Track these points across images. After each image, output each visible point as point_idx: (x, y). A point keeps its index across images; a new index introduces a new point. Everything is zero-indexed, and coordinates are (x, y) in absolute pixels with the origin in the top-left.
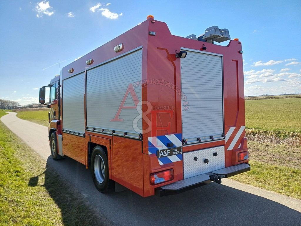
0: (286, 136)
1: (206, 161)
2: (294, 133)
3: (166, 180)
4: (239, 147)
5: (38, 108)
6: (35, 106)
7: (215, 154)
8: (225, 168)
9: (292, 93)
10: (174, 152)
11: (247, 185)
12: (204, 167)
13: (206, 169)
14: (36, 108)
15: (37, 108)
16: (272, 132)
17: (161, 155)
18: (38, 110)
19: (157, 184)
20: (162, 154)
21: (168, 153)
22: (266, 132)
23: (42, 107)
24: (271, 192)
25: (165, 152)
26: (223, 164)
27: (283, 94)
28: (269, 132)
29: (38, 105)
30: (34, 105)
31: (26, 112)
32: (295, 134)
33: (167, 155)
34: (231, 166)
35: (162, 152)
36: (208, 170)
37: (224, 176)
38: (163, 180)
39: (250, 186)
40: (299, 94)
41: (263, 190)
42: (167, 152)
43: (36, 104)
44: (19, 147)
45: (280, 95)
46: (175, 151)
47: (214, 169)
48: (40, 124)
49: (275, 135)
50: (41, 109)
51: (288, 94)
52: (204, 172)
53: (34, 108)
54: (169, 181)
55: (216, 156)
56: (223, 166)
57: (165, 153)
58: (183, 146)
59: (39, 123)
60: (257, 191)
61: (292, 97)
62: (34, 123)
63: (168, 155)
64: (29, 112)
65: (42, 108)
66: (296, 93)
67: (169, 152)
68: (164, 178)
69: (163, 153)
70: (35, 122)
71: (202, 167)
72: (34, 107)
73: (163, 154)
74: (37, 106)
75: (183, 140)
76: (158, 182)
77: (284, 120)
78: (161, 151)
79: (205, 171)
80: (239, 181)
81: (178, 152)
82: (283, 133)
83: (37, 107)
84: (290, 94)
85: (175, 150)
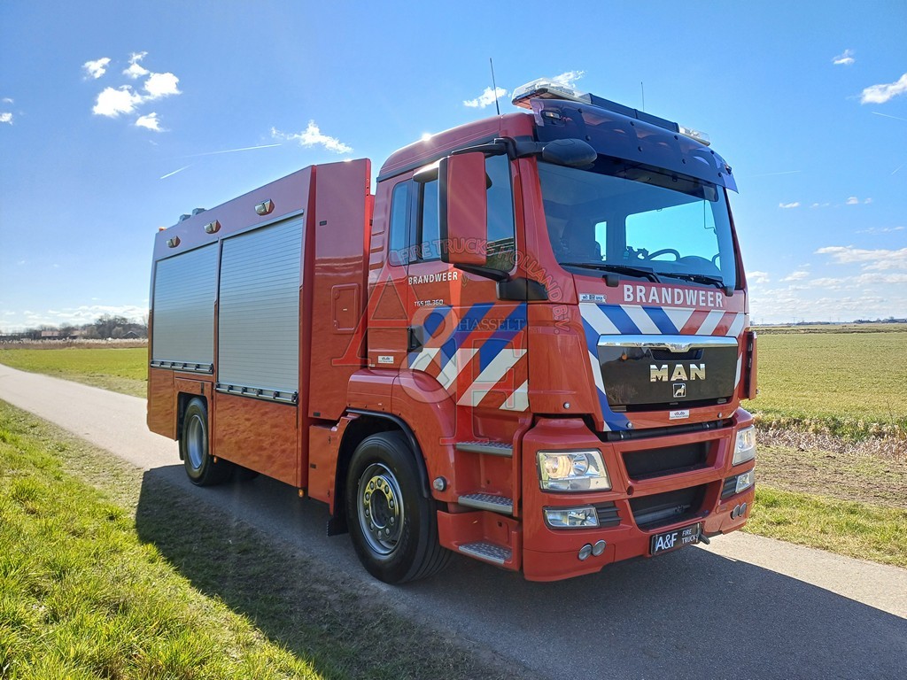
0: (860, 435)
2: (882, 424)
5: (61, 341)
6: (49, 334)
9: (821, 321)
14: (52, 342)
15: (57, 341)
16: (816, 423)
18: (63, 346)
22: (798, 422)
23: (75, 337)
27: (796, 322)
28: (808, 422)
29: (57, 330)
30: (45, 330)
31: (23, 352)
40: (839, 323)
43: (52, 329)
44: (64, 449)
45: (789, 325)
48: (92, 385)
49: (827, 430)
50: (70, 345)
51: (810, 324)
53: (47, 341)
59: (87, 382)
61: (826, 331)
62: (71, 383)
64: (31, 351)
65: (75, 341)
70: (73, 380)
72: (44, 338)
74: (56, 334)
77: (835, 391)
82: (850, 424)
83: (54, 338)
84: (817, 323)
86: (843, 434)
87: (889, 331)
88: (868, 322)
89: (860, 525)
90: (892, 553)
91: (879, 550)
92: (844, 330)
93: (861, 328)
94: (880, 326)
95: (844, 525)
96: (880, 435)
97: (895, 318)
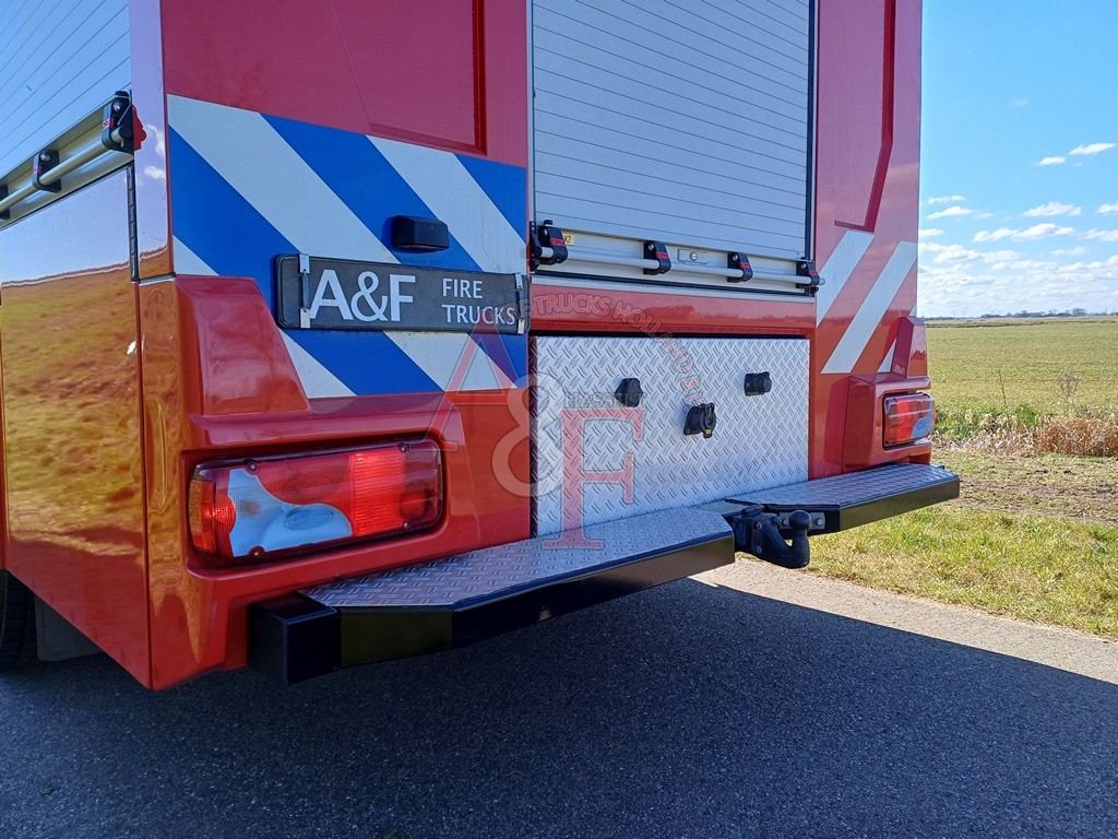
1: (698, 420)
2: (995, 416)
3: (362, 532)
4: (885, 367)
7: (756, 384)
8: (811, 478)
10: (450, 299)
11: (900, 597)
12: (684, 457)
13: (695, 473)
17: (318, 301)
19: (258, 559)
20: (329, 297)
21: (396, 298)
24: (1053, 629)
25: (368, 282)
26: (798, 454)
32: (1001, 421)
33: (387, 313)
34: (843, 473)
35: (329, 276)
36: (710, 485)
37: (821, 522)
38: (337, 528)
39: (922, 600)
40: (964, 319)
41: (1001, 619)
42: (384, 288)
46: (467, 301)
47: (747, 481)
52: (684, 493)
54: (400, 535)
55: (760, 397)
56: (798, 469)
57: (366, 292)
58: (536, 280)
60: (976, 627)
63: (396, 317)
66: (957, 316)
67: (404, 289)
68: (346, 507)
69: (350, 288)
71: (673, 459)
73: (340, 300)
75: (542, 228)
76: (277, 537)
78: (319, 264)
79: (688, 488)
80: (852, 578)
81: (489, 315)
82: (955, 417)
84: (938, 319)
85: (464, 287)
86: (946, 429)
87: (1019, 325)
88: (998, 316)
89: (925, 537)
90: (967, 582)
91: (946, 577)
92: (969, 324)
93: (989, 322)
94: (1009, 320)
95: (900, 538)
96: (992, 428)
97: (1029, 312)
